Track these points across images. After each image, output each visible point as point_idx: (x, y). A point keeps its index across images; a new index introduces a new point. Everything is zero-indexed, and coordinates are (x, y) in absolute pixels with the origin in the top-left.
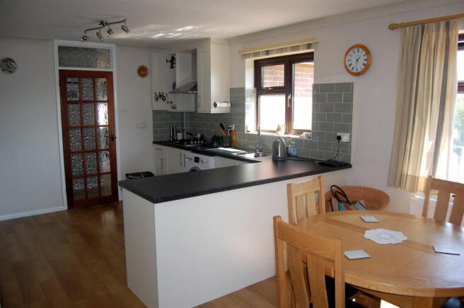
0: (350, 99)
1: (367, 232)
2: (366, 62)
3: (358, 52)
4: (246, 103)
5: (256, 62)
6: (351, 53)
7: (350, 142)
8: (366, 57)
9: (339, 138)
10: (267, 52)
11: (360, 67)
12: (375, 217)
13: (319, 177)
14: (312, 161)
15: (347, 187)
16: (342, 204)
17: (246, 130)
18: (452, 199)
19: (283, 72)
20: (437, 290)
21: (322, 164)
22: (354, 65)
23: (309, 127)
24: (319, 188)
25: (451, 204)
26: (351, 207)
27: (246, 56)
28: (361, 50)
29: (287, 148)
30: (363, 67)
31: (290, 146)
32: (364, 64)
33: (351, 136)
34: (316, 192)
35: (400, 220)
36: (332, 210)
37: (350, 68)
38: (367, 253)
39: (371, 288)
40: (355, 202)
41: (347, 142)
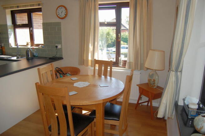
0: (60, 29)
1: (74, 84)
2: (65, 13)
3: (62, 8)
4: (9, 32)
5: (12, 11)
6: (59, 9)
7: (62, 48)
8: (65, 11)
9: (57, 47)
10: (18, 7)
11: (63, 15)
12: (77, 78)
13: (51, 64)
14: (46, 58)
15: (62, 68)
16: (61, 75)
17: (10, 46)
18: (103, 67)
19: (27, 17)
20: (103, 100)
21: (50, 58)
22: (60, 14)
23: (43, 43)
24: (52, 69)
25: (103, 69)
26: (65, 75)
27: (5, 8)
28: (63, 8)
29: (33, 53)
30: (65, 15)
31: (34, 52)
32: (65, 14)
33: (62, 45)
34: (51, 71)
35: (85, 78)
36: (58, 78)
37: (59, 16)
38: (76, 92)
39: (80, 105)
40: (66, 73)
41: (60, 48)
